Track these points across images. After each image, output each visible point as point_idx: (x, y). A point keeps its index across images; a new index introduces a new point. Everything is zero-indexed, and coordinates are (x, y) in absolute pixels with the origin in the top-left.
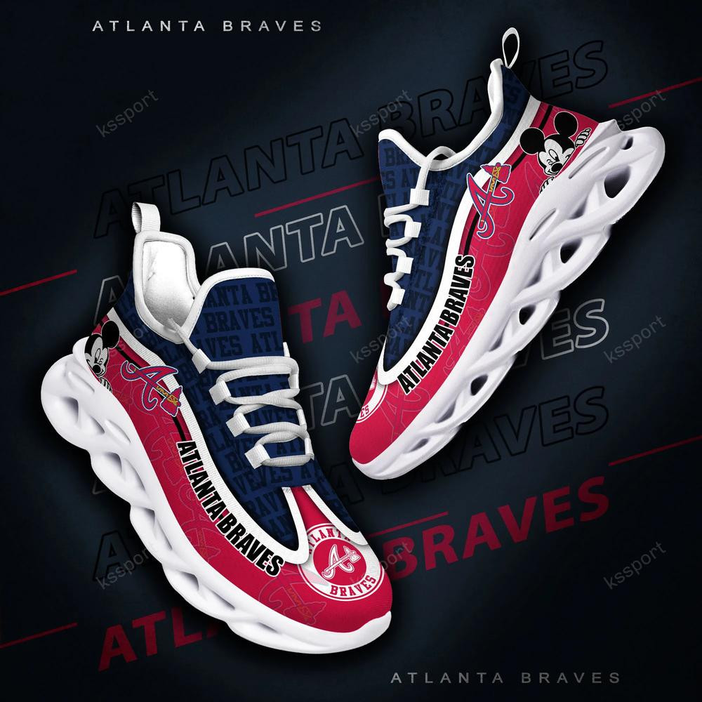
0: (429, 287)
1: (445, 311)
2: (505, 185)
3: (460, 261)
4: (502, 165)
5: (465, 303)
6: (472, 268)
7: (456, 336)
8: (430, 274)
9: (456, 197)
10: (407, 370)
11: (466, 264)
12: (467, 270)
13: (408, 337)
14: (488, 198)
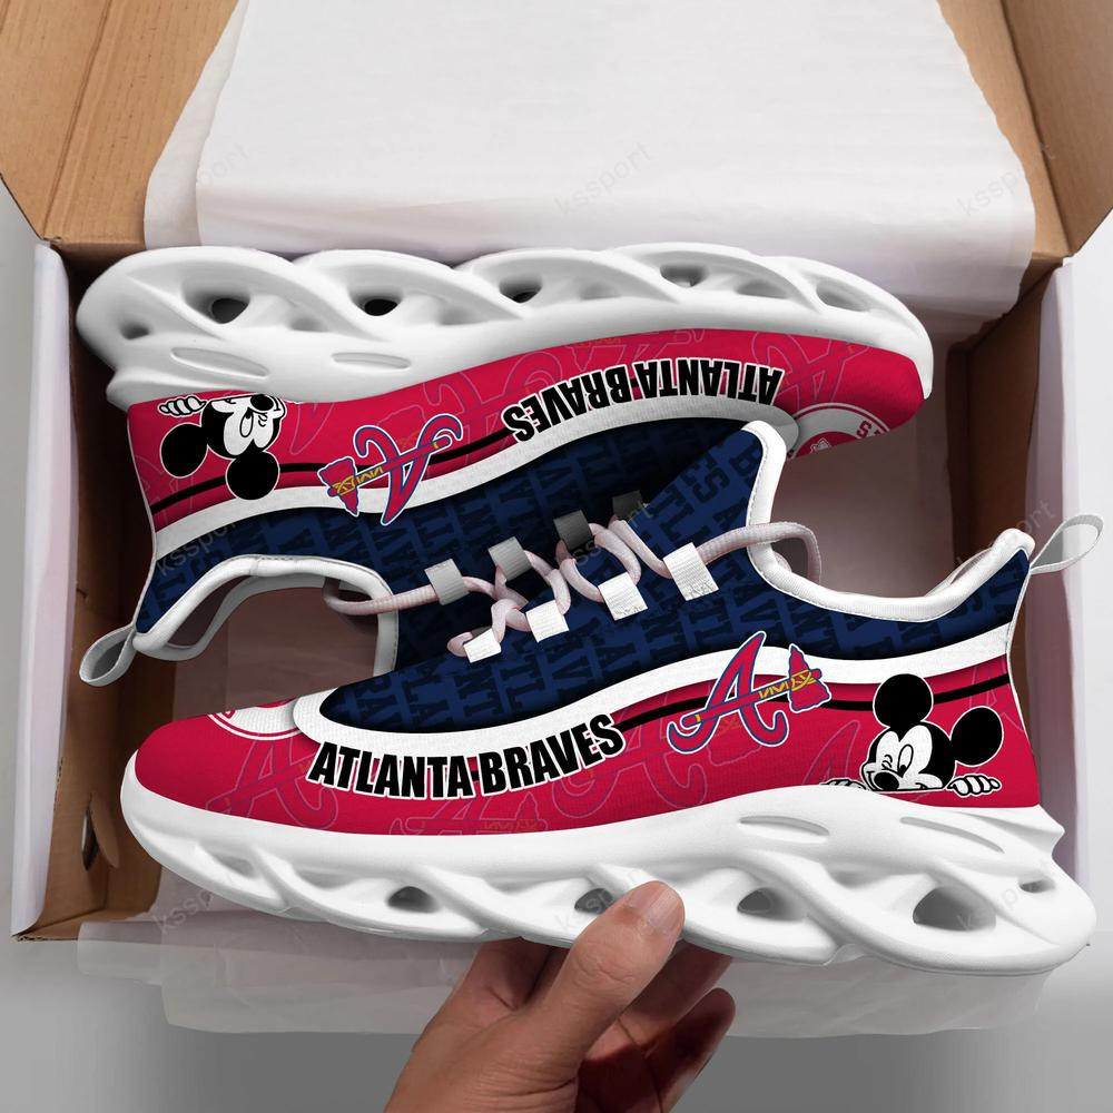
0: (518, 699)
1: (495, 756)
2: (789, 713)
3: (600, 725)
4: (822, 680)
5: (535, 785)
6: (604, 756)
7: (468, 805)
8: (540, 685)
9: (707, 640)
10: (350, 753)
11: (602, 740)
12: (595, 748)
13: (407, 716)
14: (746, 699)
